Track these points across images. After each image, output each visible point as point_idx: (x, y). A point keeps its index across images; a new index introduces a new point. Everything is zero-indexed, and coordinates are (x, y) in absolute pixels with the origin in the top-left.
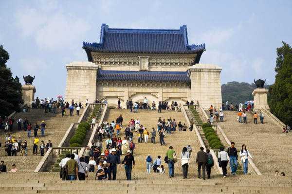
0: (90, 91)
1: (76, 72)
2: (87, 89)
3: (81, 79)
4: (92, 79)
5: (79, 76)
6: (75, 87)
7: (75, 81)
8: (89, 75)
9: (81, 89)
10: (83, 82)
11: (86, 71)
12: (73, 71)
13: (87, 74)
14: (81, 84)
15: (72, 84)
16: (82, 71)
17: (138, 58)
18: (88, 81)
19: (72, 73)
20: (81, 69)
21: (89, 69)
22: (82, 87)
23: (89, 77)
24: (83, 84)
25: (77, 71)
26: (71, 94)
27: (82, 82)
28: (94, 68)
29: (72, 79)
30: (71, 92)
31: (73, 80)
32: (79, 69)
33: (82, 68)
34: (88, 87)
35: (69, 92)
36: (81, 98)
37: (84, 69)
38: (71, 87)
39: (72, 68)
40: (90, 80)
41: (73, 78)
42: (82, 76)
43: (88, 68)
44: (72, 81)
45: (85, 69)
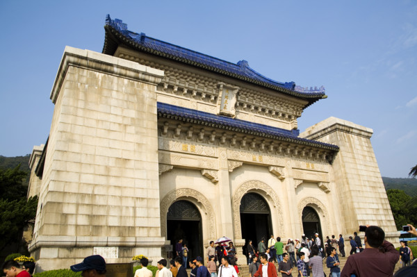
0: (139, 145)
1: (95, 78)
2: (131, 136)
3: (113, 102)
4: (146, 108)
5: (105, 93)
6: (93, 123)
7: (91, 106)
8: (135, 94)
9: (112, 135)
10: (118, 112)
11: (126, 81)
12: (86, 72)
13: (129, 90)
14: (112, 118)
15: (80, 113)
16: (115, 79)
17: (218, 87)
18: (132, 114)
19: (84, 80)
20: (112, 73)
21: (137, 79)
22: (115, 127)
23: (134, 99)
24: (120, 120)
25: (100, 75)
26: (76, 148)
27: (113, 111)
28: (152, 79)
29: (81, 96)
30: (77, 138)
31: (86, 101)
32: (105, 71)
33: (115, 69)
34: (132, 129)
35: (71, 141)
36: (111, 163)
37: (121, 75)
38: (80, 121)
39: (84, 62)
40: (140, 112)
41: (86, 94)
42: (114, 94)
43: (132, 74)
44: (81, 104)
45: (125, 76)
